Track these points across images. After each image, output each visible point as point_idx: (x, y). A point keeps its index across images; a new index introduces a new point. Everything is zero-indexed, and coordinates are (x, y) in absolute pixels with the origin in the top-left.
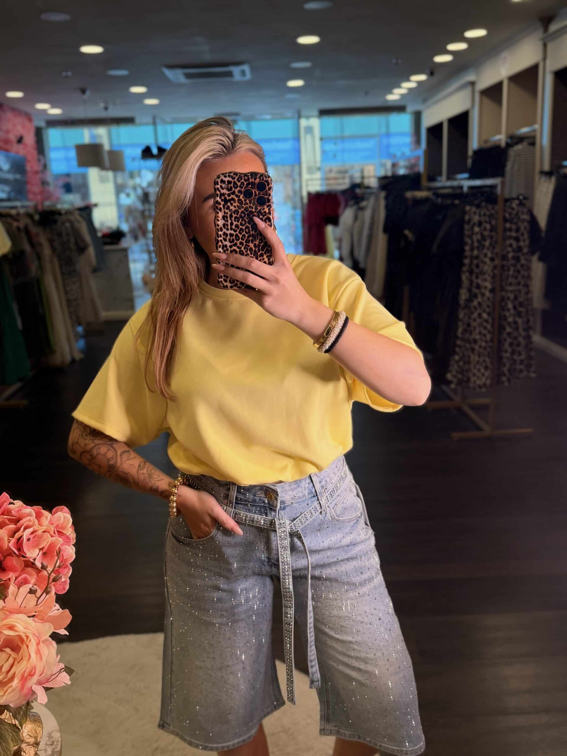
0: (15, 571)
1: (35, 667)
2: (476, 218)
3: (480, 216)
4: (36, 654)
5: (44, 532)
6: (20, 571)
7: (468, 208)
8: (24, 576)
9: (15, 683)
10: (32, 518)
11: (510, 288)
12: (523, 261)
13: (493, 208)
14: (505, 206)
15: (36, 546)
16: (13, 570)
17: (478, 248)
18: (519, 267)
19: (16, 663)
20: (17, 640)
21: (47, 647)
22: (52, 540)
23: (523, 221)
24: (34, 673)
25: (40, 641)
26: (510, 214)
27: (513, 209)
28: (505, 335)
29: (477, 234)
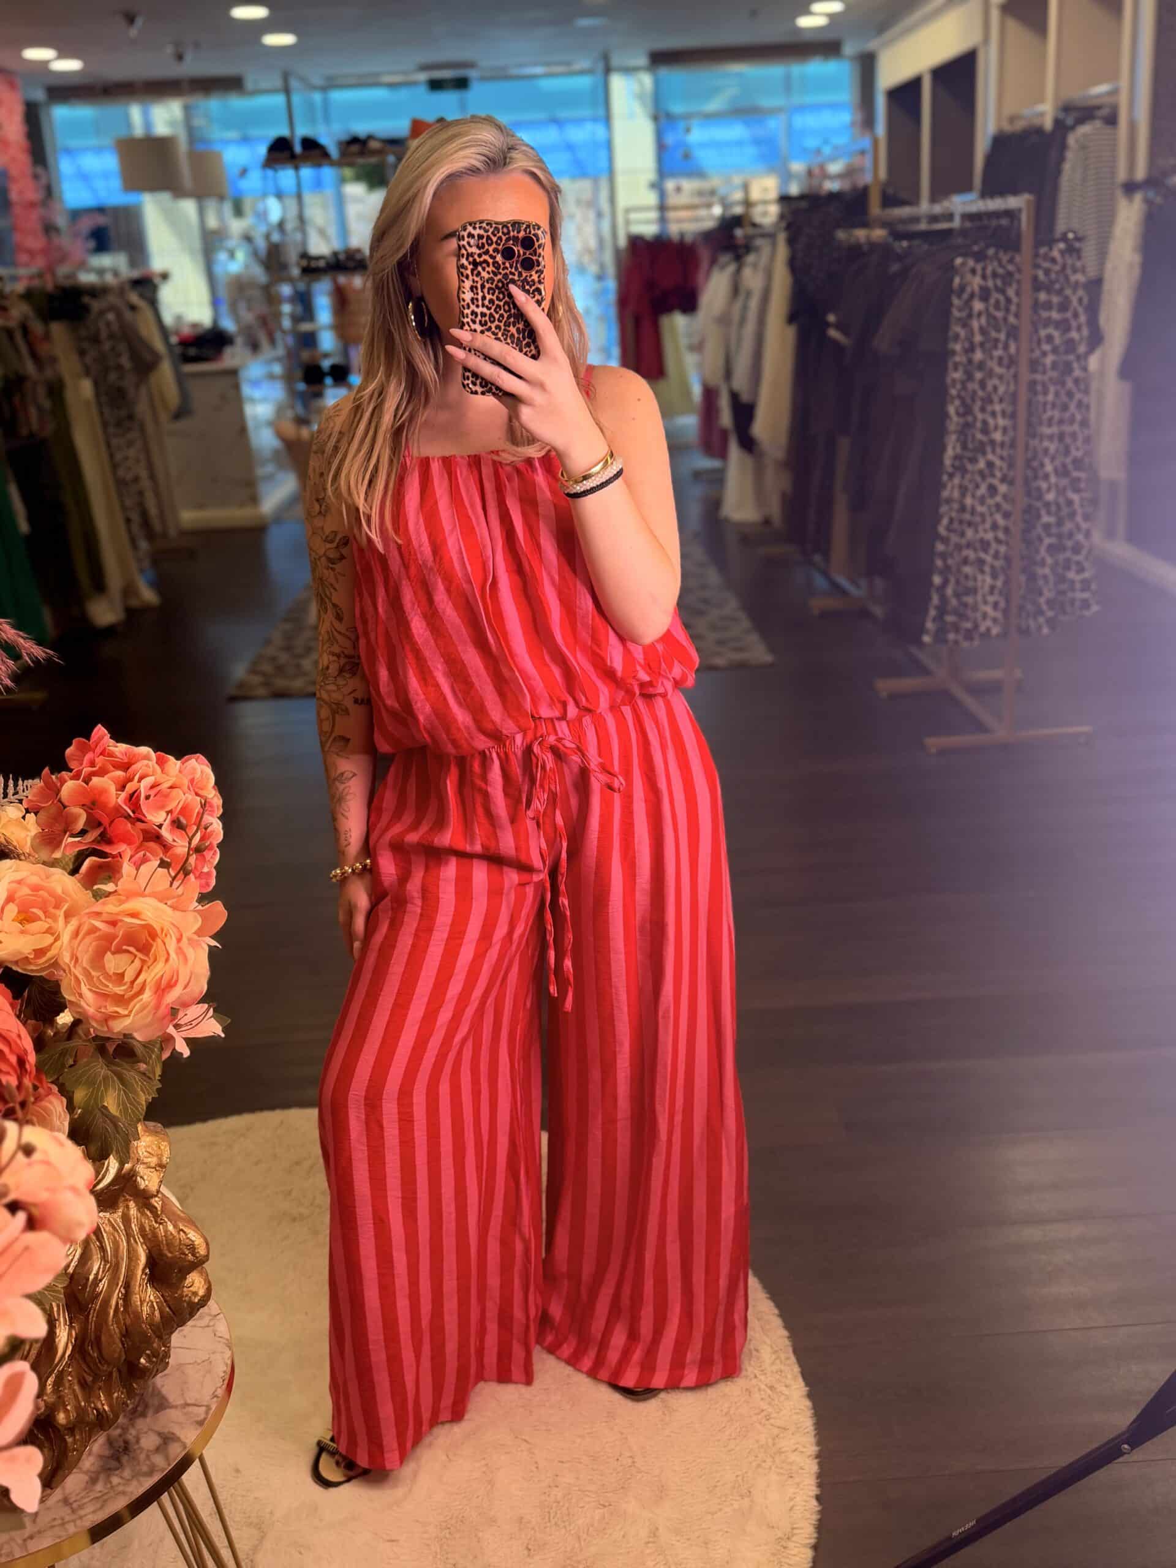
0: (130, 843)
1: (178, 972)
2: (976, 282)
3: (984, 277)
4: (177, 954)
5: (171, 787)
6: (137, 844)
7: (959, 261)
8: (142, 853)
9: (147, 996)
10: (150, 763)
11: (1047, 431)
12: (1077, 373)
13: (1011, 261)
14: (1036, 255)
15: (162, 807)
16: (127, 839)
17: (982, 345)
18: (1070, 384)
19: (145, 968)
20: (144, 936)
21: (194, 948)
22: (186, 799)
23: (1076, 286)
24: (177, 981)
25: (181, 935)
26: (1047, 272)
27: (1053, 261)
28: (1039, 530)
29: (980, 314)
